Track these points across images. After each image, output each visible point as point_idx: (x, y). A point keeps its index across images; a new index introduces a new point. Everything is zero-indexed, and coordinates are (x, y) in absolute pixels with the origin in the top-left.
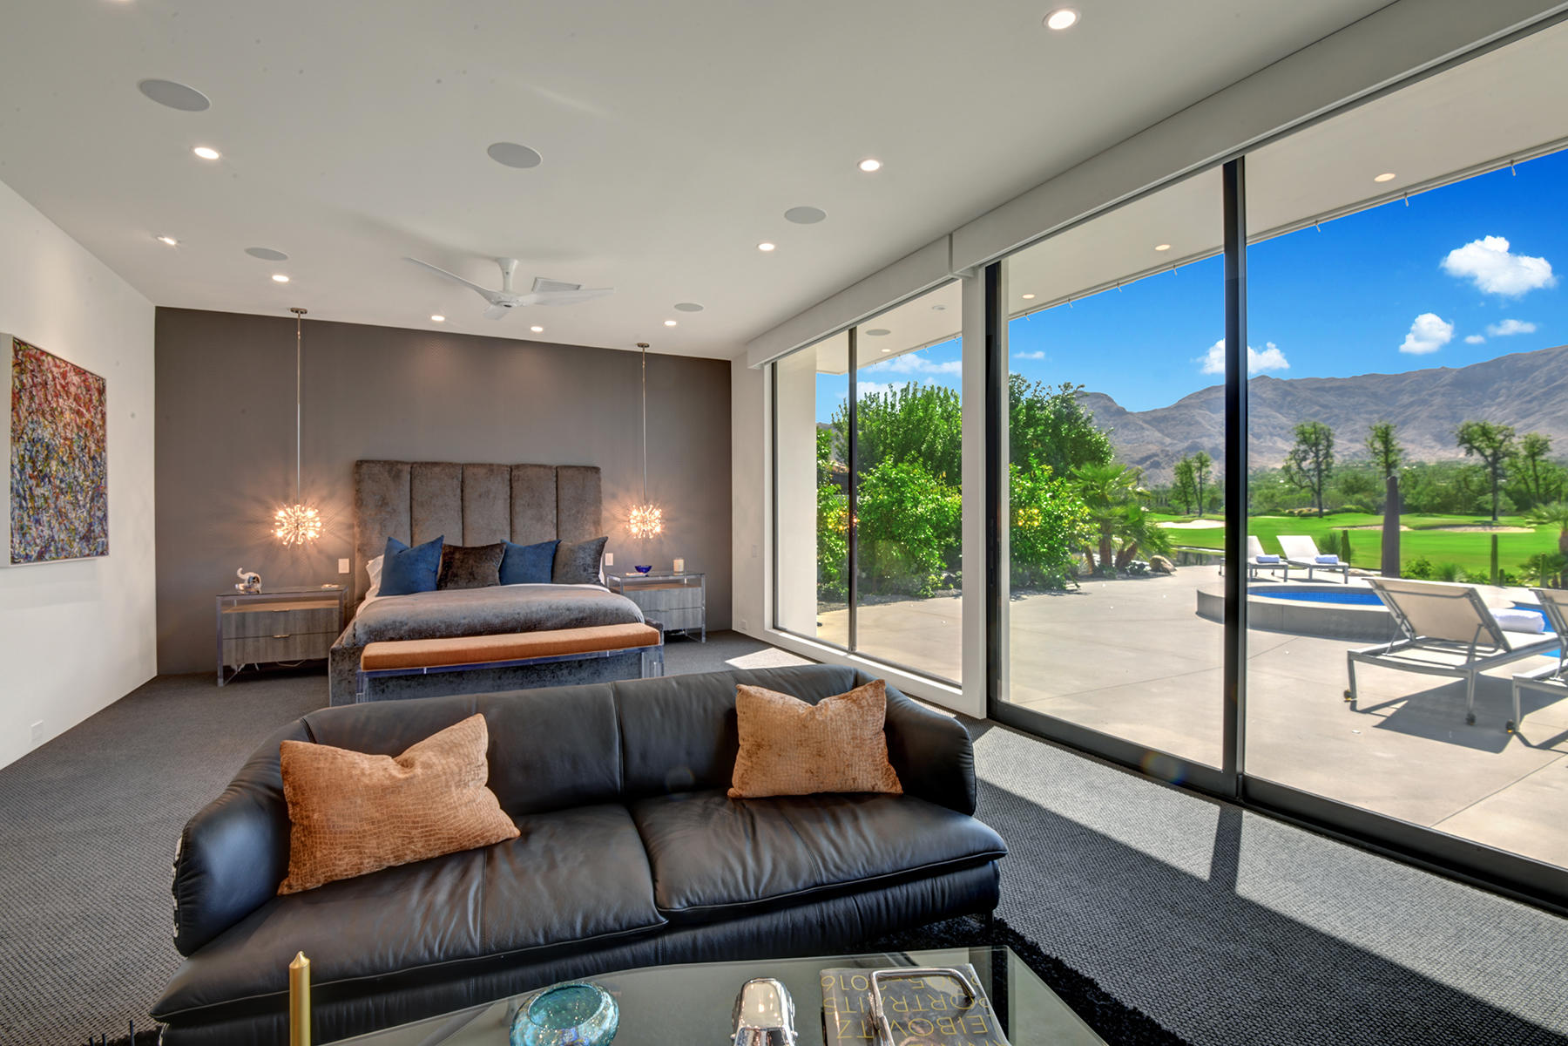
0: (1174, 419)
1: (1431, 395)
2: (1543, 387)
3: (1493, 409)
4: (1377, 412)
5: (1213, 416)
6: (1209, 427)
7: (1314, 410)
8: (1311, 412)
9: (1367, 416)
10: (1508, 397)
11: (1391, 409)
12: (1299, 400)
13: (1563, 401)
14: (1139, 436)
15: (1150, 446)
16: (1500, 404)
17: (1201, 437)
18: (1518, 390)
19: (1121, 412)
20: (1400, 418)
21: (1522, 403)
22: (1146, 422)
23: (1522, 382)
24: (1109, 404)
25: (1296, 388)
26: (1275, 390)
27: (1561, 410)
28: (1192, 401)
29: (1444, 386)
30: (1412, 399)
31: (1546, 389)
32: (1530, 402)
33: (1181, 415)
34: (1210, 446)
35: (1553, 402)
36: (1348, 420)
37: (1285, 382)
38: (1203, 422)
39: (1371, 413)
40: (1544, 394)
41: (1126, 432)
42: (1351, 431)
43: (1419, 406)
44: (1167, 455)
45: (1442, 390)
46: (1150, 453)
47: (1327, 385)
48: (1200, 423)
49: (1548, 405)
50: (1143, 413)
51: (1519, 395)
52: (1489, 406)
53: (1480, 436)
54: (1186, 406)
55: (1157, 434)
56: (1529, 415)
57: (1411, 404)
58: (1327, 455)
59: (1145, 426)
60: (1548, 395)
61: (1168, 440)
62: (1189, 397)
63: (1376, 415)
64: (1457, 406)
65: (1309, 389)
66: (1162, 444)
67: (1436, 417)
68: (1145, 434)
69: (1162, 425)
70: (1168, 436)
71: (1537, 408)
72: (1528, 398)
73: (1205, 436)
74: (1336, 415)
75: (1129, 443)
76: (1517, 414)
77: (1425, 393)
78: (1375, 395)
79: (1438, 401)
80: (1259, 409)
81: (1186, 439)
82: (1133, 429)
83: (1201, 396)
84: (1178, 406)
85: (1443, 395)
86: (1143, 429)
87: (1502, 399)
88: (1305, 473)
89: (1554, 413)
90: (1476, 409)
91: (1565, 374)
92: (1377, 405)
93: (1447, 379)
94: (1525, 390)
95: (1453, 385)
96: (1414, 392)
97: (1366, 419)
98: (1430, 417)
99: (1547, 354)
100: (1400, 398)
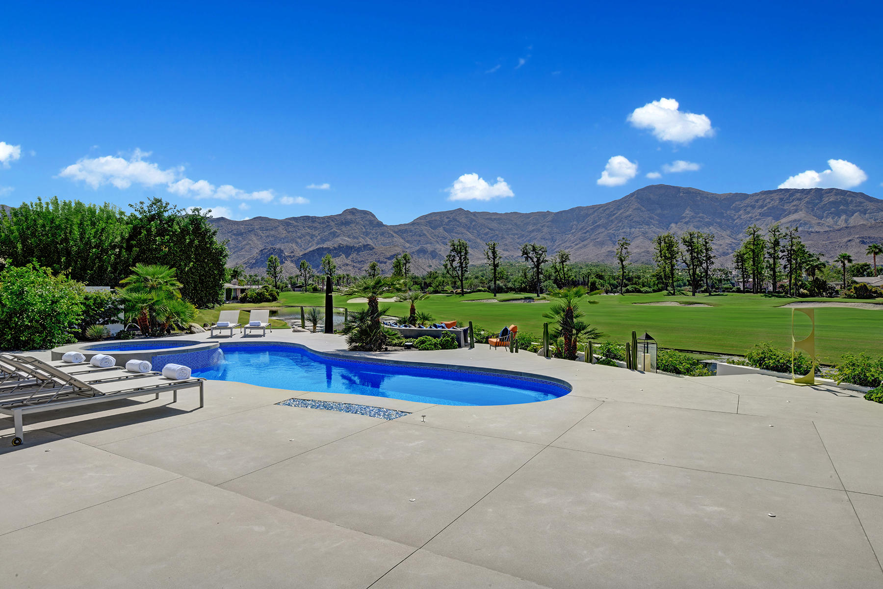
0: (411, 231)
1: (542, 227)
2: (591, 226)
3: (570, 236)
4: (517, 234)
5: (433, 231)
6: (431, 238)
8: (485, 232)
9: (513, 236)
10: (576, 230)
11: (523, 233)
12: (478, 225)
13: (599, 233)
14: (391, 241)
15: (396, 248)
16: (572, 233)
17: (427, 244)
18: (580, 227)
19: (380, 224)
20: (528, 238)
21: (582, 234)
22: (395, 232)
23: (583, 222)
24: (372, 218)
25: (477, 217)
26: (466, 217)
27: (598, 238)
28: (422, 221)
29: (547, 222)
30: (533, 228)
32: (585, 233)
33: (415, 229)
34: (431, 250)
35: (595, 234)
37: (471, 213)
38: (428, 235)
39: (514, 235)
40: (592, 229)
41: (383, 238)
43: (537, 232)
45: (548, 224)
46: (396, 252)
47: (493, 217)
48: (426, 235)
49: (593, 235)
50: (393, 226)
52: (568, 235)
53: (532, 251)
54: (418, 224)
55: (402, 241)
56: (585, 240)
57: (533, 231)
58: (465, 258)
59: (394, 234)
61: (408, 245)
62: (420, 218)
63: (516, 236)
64: (554, 233)
65: (484, 219)
66: (404, 247)
67: (544, 239)
68: (394, 240)
70: (408, 242)
71: (589, 236)
72: (585, 231)
73: (429, 243)
74: (497, 235)
75: (384, 245)
76: (580, 239)
77: (539, 225)
78: (516, 224)
79: (545, 230)
80: (458, 229)
81: (418, 244)
82: (387, 236)
83: (427, 218)
84: (413, 224)
85: (548, 227)
86: (393, 236)
87: (574, 231)
88: (454, 269)
89: (595, 239)
90: (562, 235)
91: (601, 219)
92: (517, 230)
93: (549, 218)
94: (584, 226)
95: (552, 221)
96: (534, 224)
97: (512, 238)
98: (541, 239)
99: (593, 208)
100: (528, 227)
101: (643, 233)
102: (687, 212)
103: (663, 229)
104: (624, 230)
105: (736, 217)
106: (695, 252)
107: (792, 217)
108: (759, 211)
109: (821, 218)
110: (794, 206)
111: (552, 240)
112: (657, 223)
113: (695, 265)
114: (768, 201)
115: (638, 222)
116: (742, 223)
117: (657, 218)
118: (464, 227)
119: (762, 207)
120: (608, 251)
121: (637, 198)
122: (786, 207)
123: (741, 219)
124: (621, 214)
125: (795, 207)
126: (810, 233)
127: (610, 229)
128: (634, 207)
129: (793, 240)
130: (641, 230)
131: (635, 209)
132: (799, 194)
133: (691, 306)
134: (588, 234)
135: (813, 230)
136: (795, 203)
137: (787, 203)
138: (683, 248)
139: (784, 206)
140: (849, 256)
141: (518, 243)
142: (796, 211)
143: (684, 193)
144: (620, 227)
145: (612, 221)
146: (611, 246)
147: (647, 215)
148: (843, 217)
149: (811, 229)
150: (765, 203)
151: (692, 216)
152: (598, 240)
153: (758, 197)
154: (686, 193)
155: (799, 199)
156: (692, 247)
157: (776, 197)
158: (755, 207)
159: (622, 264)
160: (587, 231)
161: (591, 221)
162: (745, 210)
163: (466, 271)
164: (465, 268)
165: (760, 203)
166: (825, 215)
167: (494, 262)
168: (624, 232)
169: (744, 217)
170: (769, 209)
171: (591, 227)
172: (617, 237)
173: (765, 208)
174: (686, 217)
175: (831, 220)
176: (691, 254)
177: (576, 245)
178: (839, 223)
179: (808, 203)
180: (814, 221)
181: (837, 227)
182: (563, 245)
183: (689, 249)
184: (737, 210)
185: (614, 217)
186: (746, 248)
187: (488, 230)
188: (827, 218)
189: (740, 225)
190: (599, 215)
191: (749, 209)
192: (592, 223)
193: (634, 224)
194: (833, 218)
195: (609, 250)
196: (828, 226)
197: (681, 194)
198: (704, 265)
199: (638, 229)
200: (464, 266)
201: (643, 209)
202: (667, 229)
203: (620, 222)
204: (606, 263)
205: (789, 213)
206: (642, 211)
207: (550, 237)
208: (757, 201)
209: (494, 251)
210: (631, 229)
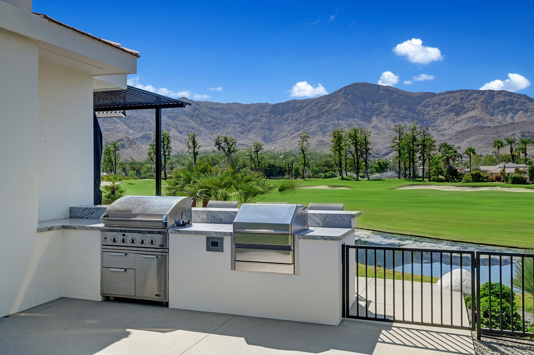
0: (135, 118)
1: (261, 117)
3: (286, 126)
4: (238, 124)
7: (208, 120)
10: (292, 121)
11: (244, 122)
12: (202, 114)
13: (312, 124)
15: (119, 134)
16: (288, 124)
20: (248, 128)
21: (297, 124)
23: (298, 114)
25: (200, 106)
27: (311, 129)
30: (253, 118)
31: (306, 118)
32: (300, 124)
35: (308, 125)
36: (225, 126)
37: (195, 102)
39: (235, 124)
40: (305, 120)
41: (106, 124)
42: (226, 133)
43: (256, 122)
44: (128, 141)
45: (266, 115)
46: (118, 138)
47: (216, 107)
48: (150, 122)
49: (306, 126)
51: (296, 120)
52: (284, 125)
55: (125, 127)
60: (307, 121)
61: (131, 131)
64: (272, 123)
65: (206, 108)
66: (128, 133)
67: (263, 128)
68: (117, 126)
69: (128, 121)
70: (131, 128)
72: (299, 122)
74: (219, 124)
76: (295, 129)
77: (259, 115)
78: (237, 114)
79: (264, 120)
80: (182, 117)
81: (142, 131)
85: (266, 117)
86: (116, 122)
87: (289, 122)
90: (279, 125)
91: (313, 112)
92: (238, 119)
93: (268, 109)
94: (298, 118)
95: (270, 112)
96: (254, 115)
97: (233, 127)
98: (260, 128)
99: (307, 101)
100: (248, 117)
101: (349, 125)
102: (386, 107)
103: (366, 122)
104: (333, 122)
105: (425, 113)
106: (358, 145)
107: (470, 114)
108: (444, 108)
109: (492, 115)
110: (472, 104)
111: (270, 129)
112: (361, 116)
113: (359, 155)
114: (451, 99)
115: (345, 115)
116: (431, 118)
117: (361, 112)
118: (188, 116)
119: (446, 104)
120: (319, 141)
121: (344, 93)
122: (465, 106)
123: (430, 114)
124: (331, 107)
125: (472, 106)
126: (483, 128)
127: (321, 121)
128: (342, 102)
129: (425, 137)
130: (347, 122)
131: (342, 104)
132: (476, 94)
133: (336, 188)
134: (302, 125)
135: (486, 125)
136: (472, 102)
137: (467, 101)
138: (349, 141)
139: (464, 104)
140: (474, 150)
141: (239, 132)
142: (473, 109)
143: (383, 91)
144: (330, 119)
145: (323, 114)
146: (322, 136)
147: (352, 109)
148: (510, 115)
149: (484, 125)
150: (449, 101)
151: (390, 111)
152: (310, 131)
153: (444, 96)
154: (386, 91)
155: (476, 99)
156: (356, 141)
157: (459, 96)
158: (441, 105)
159: (304, 154)
160: (302, 122)
161: (305, 113)
162: (433, 107)
163: (168, 158)
164: (167, 155)
165: (445, 101)
166: (496, 113)
167: (194, 151)
168: (333, 124)
169: (433, 113)
170: (452, 106)
171: (304, 119)
172: (326, 129)
173: (449, 106)
174: (385, 112)
175: (501, 117)
176: (356, 146)
177: (292, 134)
178: (507, 119)
179: (482, 102)
180: (487, 117)
181: (504, 123)
182: (279, 134)
183: (353, 142)
184: (426, 106)
185: (324, 110)
186: (394, 142)
187: (211, 119)
188: (497, 115)
189: (429, 119)
190: (311, 108)
191: (436, 106)
192: (306, 114)
193: (341, 116)
194: (502, 115)
195: (319, 139)
196: (498, 122)
197: (381, 92)
198: (365, 156)
199: (344, 121)
200: (167, 154)
201: (350, 103)
202: (370, 122)
203: (330, 114)
204: (316, 152)
205: (468, 110)
206: (348, 106)
207: (268, 126)
208: (443, 99)
209: (194, 141)
210: (338, 121)
